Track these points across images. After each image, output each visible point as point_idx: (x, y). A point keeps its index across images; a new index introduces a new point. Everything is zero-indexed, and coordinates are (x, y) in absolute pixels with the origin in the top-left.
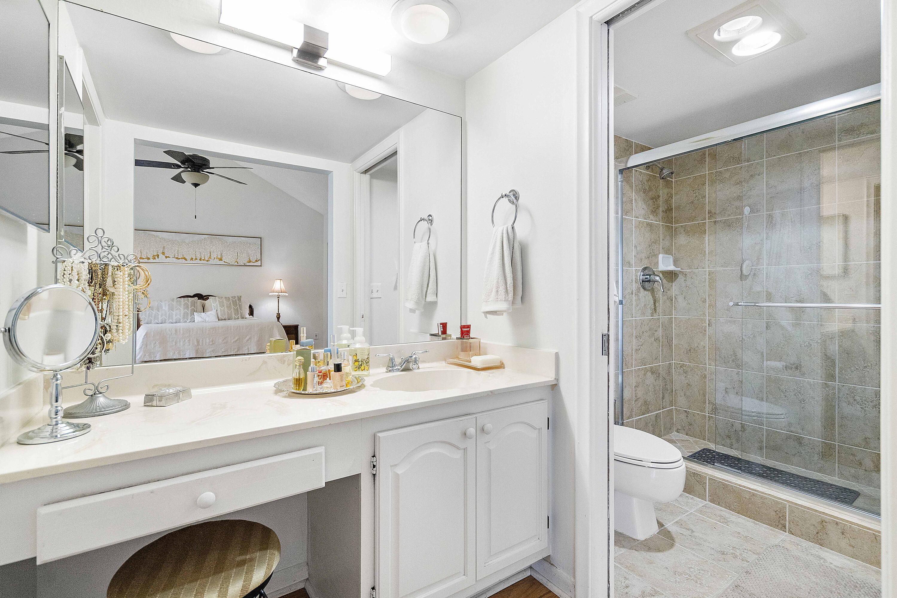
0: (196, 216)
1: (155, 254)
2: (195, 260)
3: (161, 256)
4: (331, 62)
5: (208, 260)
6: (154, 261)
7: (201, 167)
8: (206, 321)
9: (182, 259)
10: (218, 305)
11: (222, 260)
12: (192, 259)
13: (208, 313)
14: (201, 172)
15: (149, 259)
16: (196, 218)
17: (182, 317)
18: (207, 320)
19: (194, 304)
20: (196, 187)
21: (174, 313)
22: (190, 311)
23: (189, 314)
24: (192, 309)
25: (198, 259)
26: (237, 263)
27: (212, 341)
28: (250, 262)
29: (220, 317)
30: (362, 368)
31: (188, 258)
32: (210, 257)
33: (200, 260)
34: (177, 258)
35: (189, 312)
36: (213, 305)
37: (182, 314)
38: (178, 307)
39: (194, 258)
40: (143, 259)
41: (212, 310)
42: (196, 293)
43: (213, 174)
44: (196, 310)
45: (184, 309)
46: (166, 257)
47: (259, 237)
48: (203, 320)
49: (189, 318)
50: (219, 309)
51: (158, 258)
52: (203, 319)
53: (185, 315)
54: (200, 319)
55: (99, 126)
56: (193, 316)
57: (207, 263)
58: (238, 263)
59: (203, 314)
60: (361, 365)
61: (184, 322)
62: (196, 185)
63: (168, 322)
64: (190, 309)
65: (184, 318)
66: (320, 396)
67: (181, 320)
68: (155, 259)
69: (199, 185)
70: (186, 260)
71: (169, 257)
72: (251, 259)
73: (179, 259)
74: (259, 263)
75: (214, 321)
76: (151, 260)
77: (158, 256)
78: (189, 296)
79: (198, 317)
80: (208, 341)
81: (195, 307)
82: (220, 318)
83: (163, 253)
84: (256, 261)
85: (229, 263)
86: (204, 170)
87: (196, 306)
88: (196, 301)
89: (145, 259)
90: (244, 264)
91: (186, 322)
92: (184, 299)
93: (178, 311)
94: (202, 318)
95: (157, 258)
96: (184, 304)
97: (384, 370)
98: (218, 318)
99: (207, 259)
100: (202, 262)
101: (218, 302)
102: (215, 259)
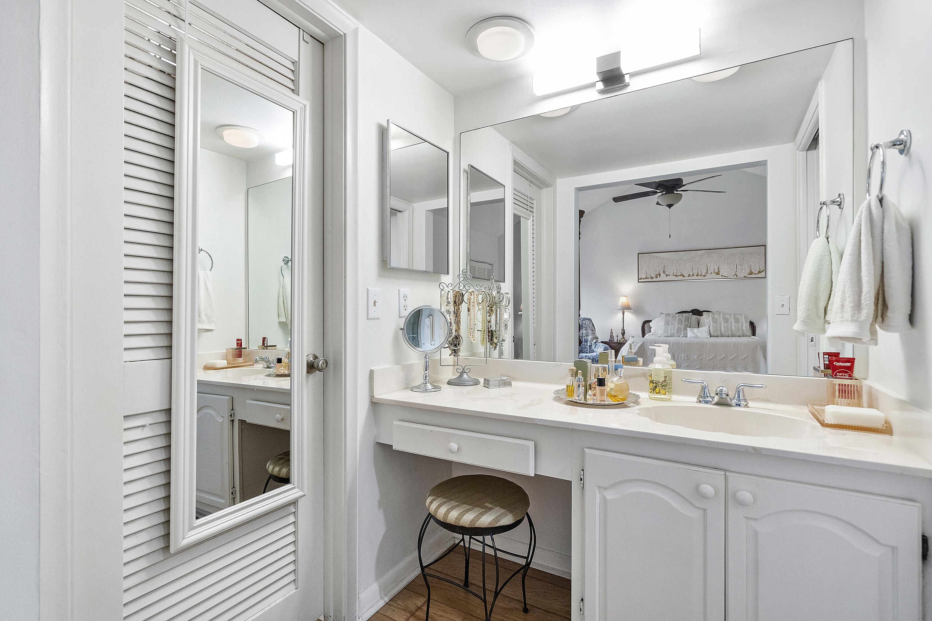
0: (670, 235)
1: (657, 273)
2: (692, 276)
3: (662, 274)
4: (633, 75)
5: (704, 276)
7: (674, 187)
8: (697, 336)
9: (680, 276)
10: (711, 322)
11: (719, 274)
12: (689, 275)
13: (700, 329)
14: (675, 192)
15: (652, 278)
16: (670, 237)
17: (676, 332)
18: (699, 336)
19: (687, 319)
20: (670, 208)
21: (669, 328)
22: (683, 326)
23: (683, 329)
24: (686, 324)
25: (696, 275)
26: (735, 276)
27: (687, 357)
28: (751, 273)
29: (712, 333)
30: (657, 390)
31: (686, 275)
32: (707, 272)
34: (676, 276)
35: (683, 327)
36: (707, 321)
37: (676, 329)
38: (674, 322)
39: (691, 274)
40: (648, 278)
41: (705, 326)
42: (694, 309)
43: (688, 190)
44: (689, 325)
45: (678, 324)
46: (667, 275)
47: (762, 244)
48: (695, 336)
49: (683, 333)
50: (712, 325)
51: (660, 276)
52: (695, 334)
53: (679, 330)
54: (692, 335)
55: (551, 187)
56: (686, 331)
57: (704, 278)
58: (737, 276)
59: (696, 329)
60: (656, 387)
61: (677, 337)
62: (670, 206)
63: (664, 336)
64: (683, 324)
65: (677, 333)
66: (582, 405)
67: (675, 335)
68: (657, 277)
69: (673, 205)
70: (684, 276)
71: (669, 275)
72: (752, 270)
73: (678, 276)
74: (762, 274)
75: (706, 337)
76: (654, 279)
77: (660, 275)
78: (687, 311)
79: (690, 333)
80: (683, 356)
81: (688, 322)
82: (712, 335)
83: (664, 272)
84: (759, 272)
85: (727, 277)
86: (678, 190)
87: (690, 321)
88: (690, 317)
89: (649, 279)
90: (745, 276)
91: (679, 336)
92: (680, 315)
93: (672, 326)
94: (694, 333)
96: (679, 320)
97: (695, 399)
98: (710, 334)
99: (703, 274)
100: (699, 277)
101: (711, 318)
102: (712, 273)
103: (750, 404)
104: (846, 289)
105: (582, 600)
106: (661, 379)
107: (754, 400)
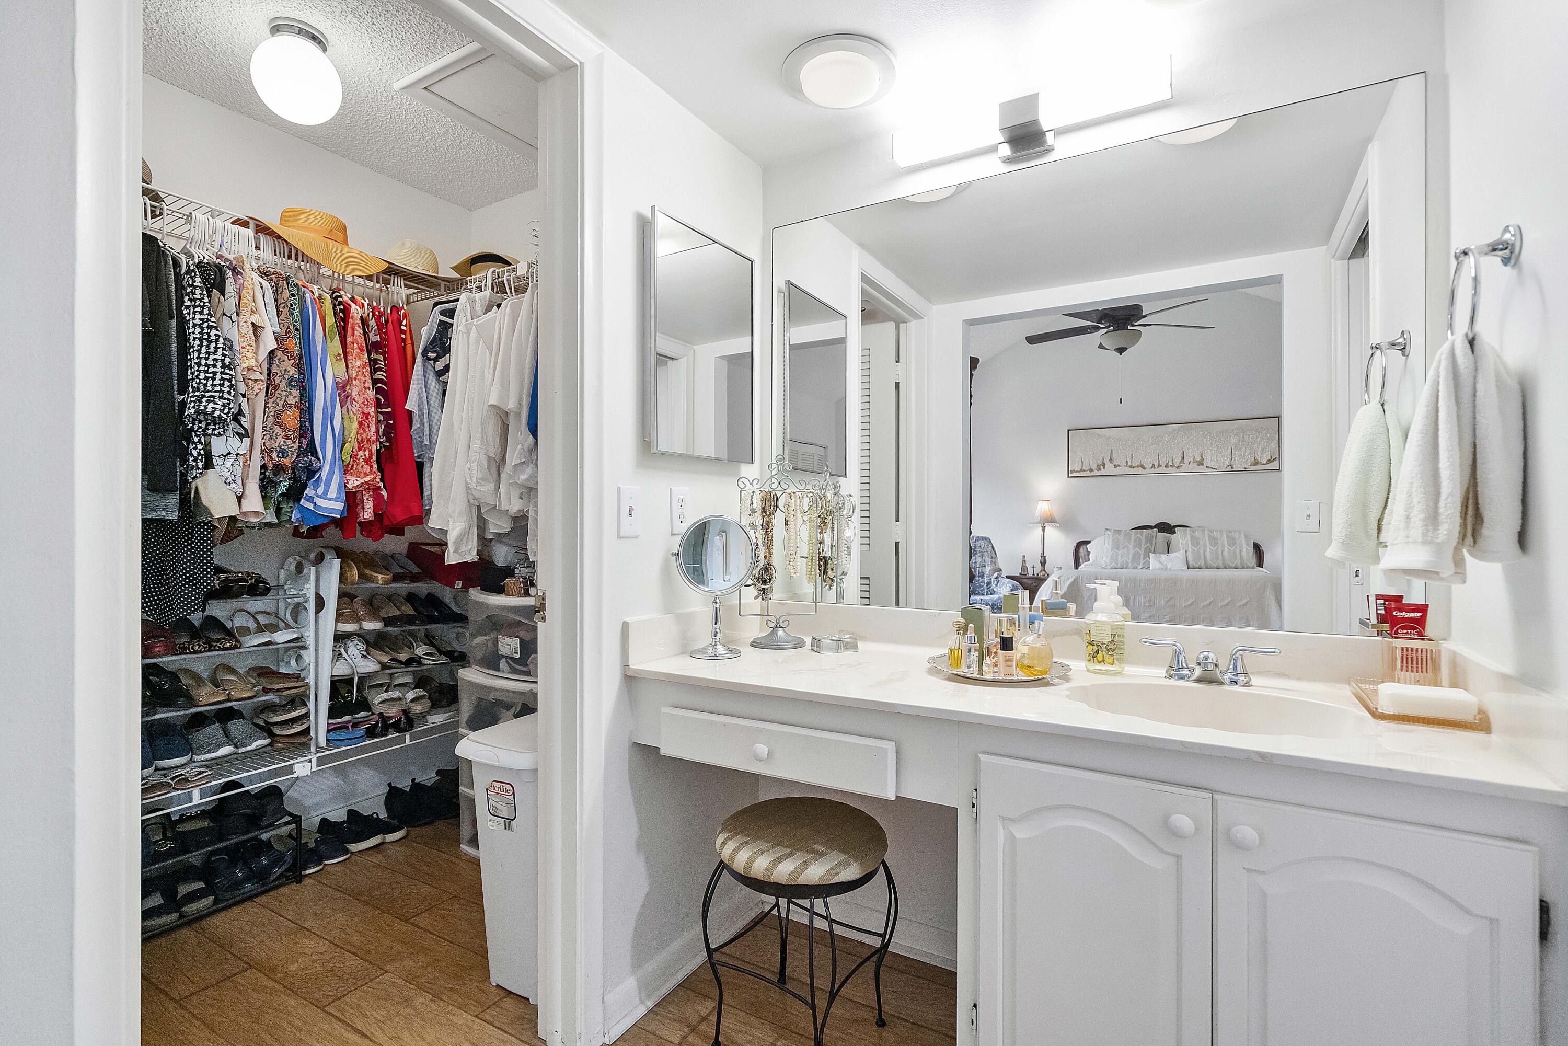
0: (1121, 400)
1: (1100, 463)
2: (1158, 467)
3: (1108, 464)
4: (1059, 132)
5: (1178, 467)
6: (1099, 473)
7: (1128, 319)
8: (1166, 568)
9: (1138, 467)
10: (1190, 544)
11: (1203, 465)
12: (1153, 467)
13: (1171, 555)
14: (1129, 328)
15: (1091, 470)
16: (1121, 403)
17: (1130, 560)
18: (1169, 567)
19: (1150, 539)
20: (1121, 354)
21: (1120, 553)
22: (1143, 550)
23: (1142, 556)
24: (1147, 547)
25: (1163, 466)
26: (1230, 467)
27: (1150, 601)
28: (1256, 463)
29: (1191, 563)
30: (1100, 657)
31: (1148, 466)
32: (1182, 461)
33: (1166, 466)
34: (1131, 467)
35: (1142, 552)
36: (1182, 543)
37: (1131, 556)
38: (1128, 544)
39: (1156, 464)
40: (1085, 471)
41: (1179, 551)
42: (1161, 522)
43: (1150, 325)
44: (1153, 549)
45: (1135, 547)
46: (1115, 466)
47: (1274, 415)
48: (1162, 567)
49: (1142, 561)
50: (1190, 549)
51: (1104, 468)
52: (1163, 565)
53: (1136, 557)
54: (1158, 565)
55: (923, 319)
56: (1148, 559)
57: (1177, 470)
58: (1232, 468)
59: (1164, 556)
60: (1097, 652)
61: (1133, 568)
62: (1121, 350)
63: (1110, 568)
64: (1143, 547)
65: (1133, 561)
66: (975, 682)
67: (1130, 565)
68: (1100, 469)
69: (1125, 349)
70: (1144, 468)
71: (1119, 466)
72: (1258, 458)
73: (1134, 467)
74: (1275, 465)
75: (1180, 569)
76: (1094, 472)
77: (1104, 465)
79: (1155, 562)
80: (1143, 600)
81: (1151, 544)
82: (1191, 566)
83: (1111, 461)
84: (1270, 461)
85: (1216, 469)
86: (1135, 324)
87: (1154, 543)
88: (1154, 535)
89: (1087, 472)
90: (1245, 468)
91: (1137, 568)
92: (1135, 532)
93: (1125, 550)
94: (1160, 563)
95: (1102, 469)
96: (1135, 540)
97: (1162, 672)
98: (1188, 564)
99: (1176, 465)
100: (1162, 469)
101: (1188, 537)
102: (1191, 464)
103: (1255, 680)
104: (1414, 489)
105: (975, 1006)
106: (1107, 638)
107: (1260, 673)
